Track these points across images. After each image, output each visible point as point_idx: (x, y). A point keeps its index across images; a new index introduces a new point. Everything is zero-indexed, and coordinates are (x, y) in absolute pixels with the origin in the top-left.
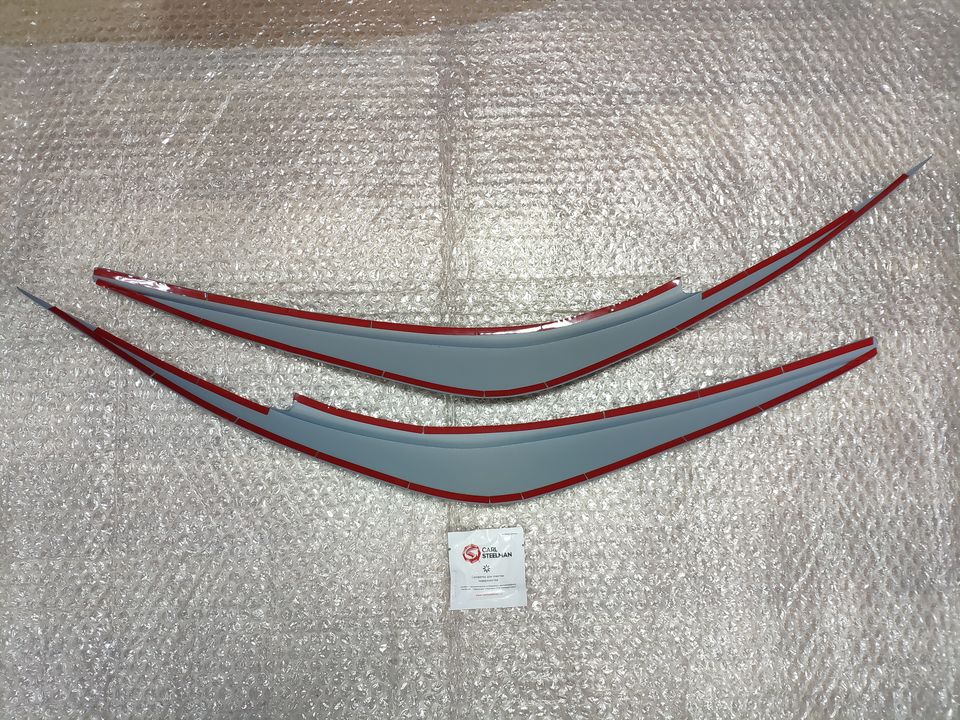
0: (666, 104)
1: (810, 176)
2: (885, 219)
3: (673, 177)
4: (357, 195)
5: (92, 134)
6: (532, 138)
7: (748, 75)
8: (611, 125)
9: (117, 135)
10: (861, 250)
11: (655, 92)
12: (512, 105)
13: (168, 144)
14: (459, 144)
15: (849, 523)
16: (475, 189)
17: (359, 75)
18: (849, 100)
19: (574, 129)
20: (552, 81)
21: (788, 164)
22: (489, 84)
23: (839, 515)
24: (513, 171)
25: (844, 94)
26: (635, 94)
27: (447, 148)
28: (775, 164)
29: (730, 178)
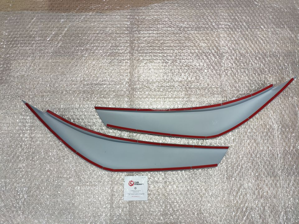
0: (197, 31)
1: (240, 53)
2: (262, 65)
3: (199, 52)
4: (105, 56)
5: (27, 37)
6: (157, 40)
7: (222, 23)
8: (181, 37)
9: (34, 37)
10: (255, 74)
11: (194, 28)
12: (151, 30)
13: (49, 40)
14: (135, 42)
15: (252, 155)
16: (140, 55)
17: (106, 21)
18: (251, 31)
19: (169, 38)
20: (163, 24)
21: (233, 49)
22: (145, 24)
23: (248, 152)
24: (151, 49)
25: (250, 29)
26: (188, 28)
27: (132, 42)
28: (229, 49)
29: (216, 53)
